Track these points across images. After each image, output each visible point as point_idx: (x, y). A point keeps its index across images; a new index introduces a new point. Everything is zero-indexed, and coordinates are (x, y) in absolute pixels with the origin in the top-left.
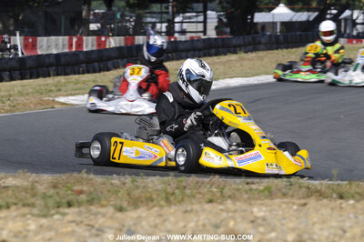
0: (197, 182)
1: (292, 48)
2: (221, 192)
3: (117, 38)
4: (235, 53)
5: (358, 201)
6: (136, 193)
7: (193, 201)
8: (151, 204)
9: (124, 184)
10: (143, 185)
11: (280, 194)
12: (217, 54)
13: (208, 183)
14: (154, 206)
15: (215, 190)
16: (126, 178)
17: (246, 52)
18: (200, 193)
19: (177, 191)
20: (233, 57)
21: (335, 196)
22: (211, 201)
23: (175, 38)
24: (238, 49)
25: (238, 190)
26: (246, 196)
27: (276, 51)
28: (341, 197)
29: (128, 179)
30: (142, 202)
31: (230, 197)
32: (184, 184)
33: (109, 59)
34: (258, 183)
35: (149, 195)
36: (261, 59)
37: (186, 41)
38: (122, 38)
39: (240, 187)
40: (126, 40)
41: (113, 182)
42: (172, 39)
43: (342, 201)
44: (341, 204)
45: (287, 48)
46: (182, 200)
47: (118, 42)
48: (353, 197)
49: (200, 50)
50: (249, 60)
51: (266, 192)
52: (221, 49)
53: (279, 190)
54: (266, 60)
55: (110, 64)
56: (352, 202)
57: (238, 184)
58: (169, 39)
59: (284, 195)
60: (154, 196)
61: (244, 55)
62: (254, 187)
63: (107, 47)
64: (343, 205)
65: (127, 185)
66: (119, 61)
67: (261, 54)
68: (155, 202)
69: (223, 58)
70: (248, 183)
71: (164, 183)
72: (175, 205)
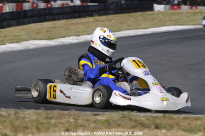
0: (60, 114)
1: (132, 12)
2: (76, 122)
3: (11, 4)
4: (92, 16)
5: (168, 130)
6: (17, 123)
7: (56, 129)
8: (27, 132)
9: (9, 115)
10: (22, 116)
11: (115, 125)
12: (80, 17)
13: (68, 115)
14: (28, 133)
15: (72, 120)
16: (11, 111)
17: (100, 15)
18: (61, 123)
19: (45, 121)
20: (91, 19)
21: (153, 126)
22: (67, 130)
23: (51, 4)
24: (94, 13)
25: (88, 120)
26: (93, 125)
27: (120, 15)
28: (157, 127)
29: (12, 111)
30: (20, 130)
31: (81, 126)
32: (50, 115)
33: (5, 20)
34: (102, 115)
35: (25, 125)
36: (110, 20)
37: (58, 8)
38: (14, 4)
39: (89, 118)
40: (17, 6)
41: (2, 113)
42: (49, 6)
43: (157, 130)
44: (157, 132)
45: (128, 12)
46: (48, 128)
47: (11, 7)
48: (165, 128)
49: (68, 14)
50: (102, 21)
51: (106, 123)
52: (82, 14)
53: (115, 122)
54: (113, 21)
55: (5, 23)
56: (164, 131)
57: (88, 116)
58: (47, 5)
59: (119, 125)
60: (29, 125)
61: (98, 18)
62: (99, 118)
63: (4, 11)
64: (158, 134)
65: (11, 116)
66: (12, 21)
67: (110, 17)
68: (29, 130)
69: (84, 20)
70: (95, 115)
71: (37, 114)
72: (43, 132)
